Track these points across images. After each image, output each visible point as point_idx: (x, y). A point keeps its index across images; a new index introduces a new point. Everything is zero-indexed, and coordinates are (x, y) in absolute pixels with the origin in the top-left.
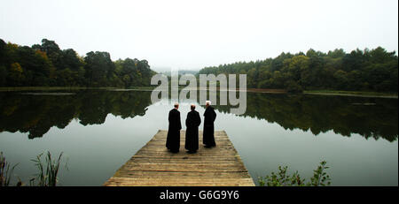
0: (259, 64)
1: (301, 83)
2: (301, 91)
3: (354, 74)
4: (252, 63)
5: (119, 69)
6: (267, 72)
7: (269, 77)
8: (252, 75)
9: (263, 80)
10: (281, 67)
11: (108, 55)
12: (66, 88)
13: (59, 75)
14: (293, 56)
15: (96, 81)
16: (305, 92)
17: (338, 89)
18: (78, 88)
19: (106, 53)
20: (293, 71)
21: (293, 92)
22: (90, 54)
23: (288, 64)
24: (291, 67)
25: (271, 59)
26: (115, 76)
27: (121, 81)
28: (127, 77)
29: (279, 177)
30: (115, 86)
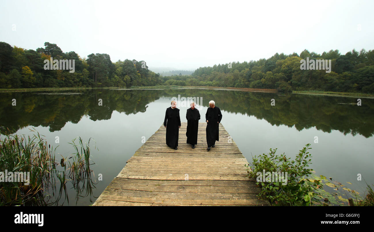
0: (252, 65)
1: (291, 84)
2: (290, 92)
3: (345, 76)
4: (245, 63)
5: (119, 69)
6: (259, 72)
7: (261, 77)
8: (245, 75)
9: (255, 80)
10: (274, 67)
11: (108, 57)
12: (74, 89)
13: (66, 77)
14: (286, 57)
15: (100, 81)
16: (294, 92)
17: (327, 90)
18: (84, 88)
19: (106, 55)
20: (285, 72)
21: (283, 91)
22: (91, 56)
23: (281, 65)
24: (284, 67)
25: (264, 60)
26: (116, 76)
27: (122, 82)
28: (127, 77)
29: (269, 156)
30: (118, 86)
